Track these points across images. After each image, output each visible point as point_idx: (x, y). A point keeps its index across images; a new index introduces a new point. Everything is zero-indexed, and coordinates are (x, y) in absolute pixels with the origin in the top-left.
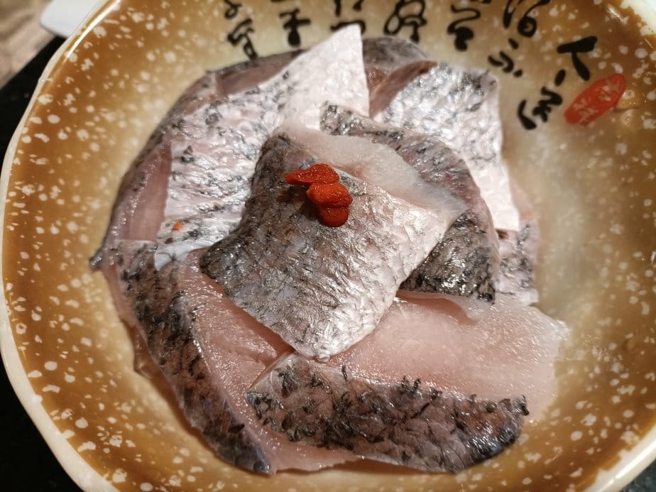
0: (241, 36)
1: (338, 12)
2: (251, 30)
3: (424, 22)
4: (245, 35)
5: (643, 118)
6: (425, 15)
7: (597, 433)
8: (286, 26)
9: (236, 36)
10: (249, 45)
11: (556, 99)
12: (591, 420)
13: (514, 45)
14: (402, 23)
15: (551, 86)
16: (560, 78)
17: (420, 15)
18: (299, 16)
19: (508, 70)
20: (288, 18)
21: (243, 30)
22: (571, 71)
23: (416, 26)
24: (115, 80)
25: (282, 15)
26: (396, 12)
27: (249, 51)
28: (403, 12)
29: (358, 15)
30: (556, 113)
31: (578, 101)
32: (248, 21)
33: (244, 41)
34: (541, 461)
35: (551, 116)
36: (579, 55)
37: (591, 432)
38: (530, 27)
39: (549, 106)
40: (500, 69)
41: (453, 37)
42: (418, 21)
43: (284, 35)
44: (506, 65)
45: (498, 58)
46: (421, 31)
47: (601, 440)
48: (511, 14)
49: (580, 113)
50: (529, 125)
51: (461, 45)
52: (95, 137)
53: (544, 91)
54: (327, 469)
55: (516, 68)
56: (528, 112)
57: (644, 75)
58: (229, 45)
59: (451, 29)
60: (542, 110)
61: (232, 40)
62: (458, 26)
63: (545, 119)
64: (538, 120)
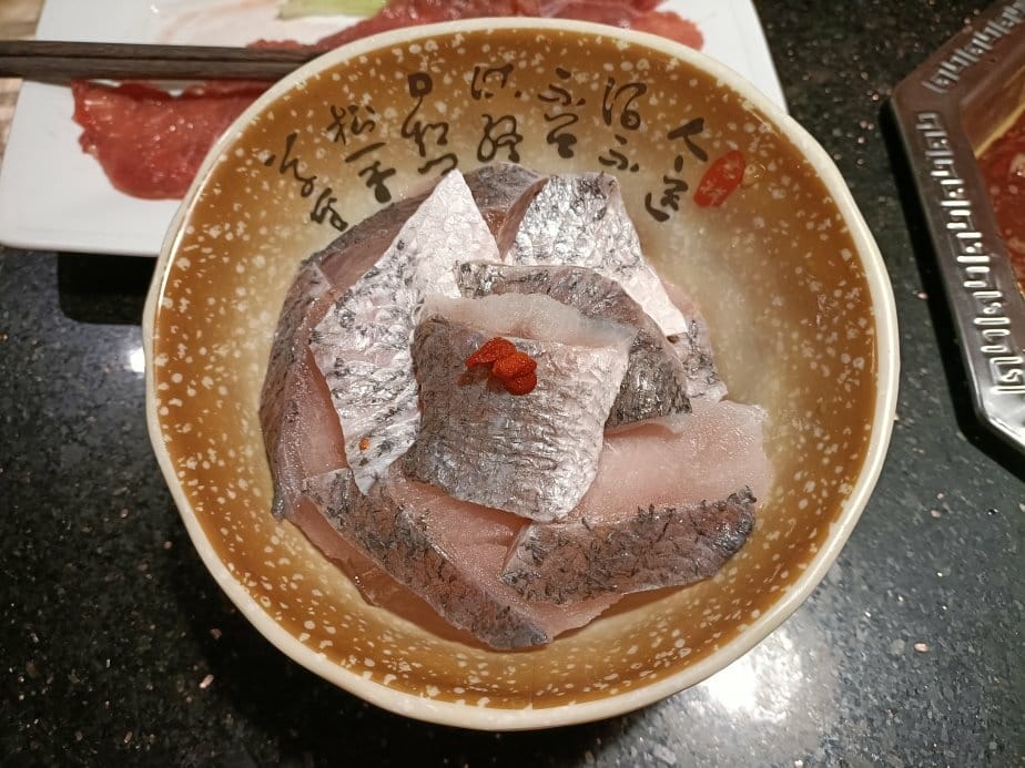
0: (324, 211)
1: (423, 153)
2: (334, 200)
3: (520, 138)
4: (328, 207)
5: (770, 189)
6: (518, 131)
7: (819, 496)
8: (369, 184)
9: (319, 212)
10: (336, 217)
11: (682, 186)
12: (810, 486)
13: (623, 141)
14: (496, 145)
15: (672, 174)
16: (679, 163)
17: (513, 133)
18: (381, 169)
19: (623, 167)
20: (369, 174)
21: (324, 203)
22: (688, 155)
23: (512, 145)
24: (215, 309)
25: (362, 173)
26: (487, 136)
27: (338, 223)
28: (493, 134)
29: (445, 150)
30: (685, 199)
31: (703, 183)
32: (328, 191)
33: (329, 214)
34: (781, 537)
35: (680, 203)
36: (690, 137)
37: (814, 496)
38: (633, 120)
39: (675, 193)
40: (614, 167)
41: (555, 146)
42: (513, 139)
43: (371, 192)
44: (619, 162)
45: (609, 157)
46: (518, 148)
47: (824, 500)
48: (610, 111)
49: (711, 195)
50: (662, 217)
51: (566, 153)
52: (219, 379)
53: (666, 180)
54: (597, 619)
55: (631, 164)
56: (656, 205)
57: (758, 149)
58: (315, 224)
59: (550, 139)
60: (669, 199)
61: (317, 218)
62: (556, 135)
63: (676, 208)
64: (669, 210)
